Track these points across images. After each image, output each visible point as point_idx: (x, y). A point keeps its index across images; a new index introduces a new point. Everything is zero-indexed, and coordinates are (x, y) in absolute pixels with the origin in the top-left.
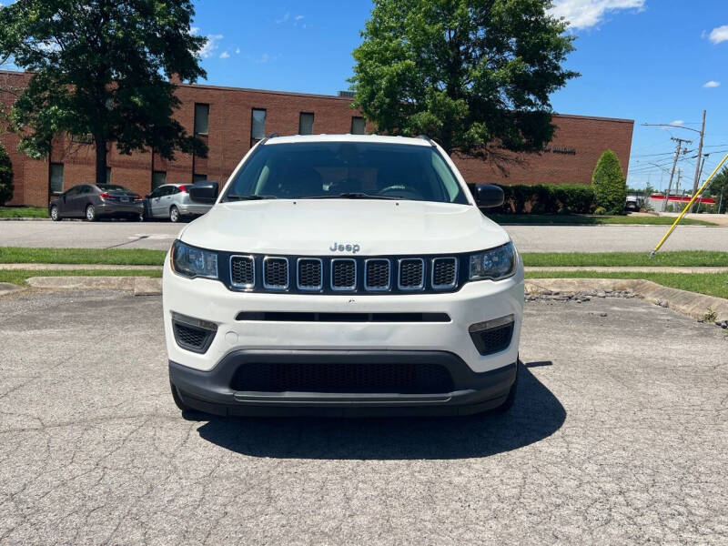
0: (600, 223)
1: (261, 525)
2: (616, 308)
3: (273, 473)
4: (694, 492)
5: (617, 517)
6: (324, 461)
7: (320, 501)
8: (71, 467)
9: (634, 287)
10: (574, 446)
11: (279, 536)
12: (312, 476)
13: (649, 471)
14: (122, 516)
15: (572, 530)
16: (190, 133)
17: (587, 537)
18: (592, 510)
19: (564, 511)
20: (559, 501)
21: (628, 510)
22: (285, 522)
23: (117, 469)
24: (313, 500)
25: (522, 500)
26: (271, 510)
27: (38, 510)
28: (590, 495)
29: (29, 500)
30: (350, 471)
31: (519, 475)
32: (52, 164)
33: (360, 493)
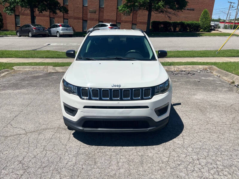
0: (201, 36)
1: (93, 173)
2: (203, 78)
3: (96, 152)
4: (220, 159)
5: (196, 169)
6: (111, 147)
7: (110, 163)
8: (36, 150)
9: (210, 68)
10: (186, 140)
11: (98, 177)
12: (107, 153)
13: (207, 151)
14: (53, 169)
15: (182, 174)
16: (62, 5)
17: (187, 177)
18: (189, 167)
19: (181, 167)
20: (179, 163)
21: (199, 166)
22: (100, 172)
23: (50, 151)
24: (108, 163)
25: (169, 163)
26: (96, 167)
27: (29, 167)
28: (189, 160)
29: (26, 163)
30: (119, 151)
31: (168, 152)
32: (16, 16)
33: (121, 160)
